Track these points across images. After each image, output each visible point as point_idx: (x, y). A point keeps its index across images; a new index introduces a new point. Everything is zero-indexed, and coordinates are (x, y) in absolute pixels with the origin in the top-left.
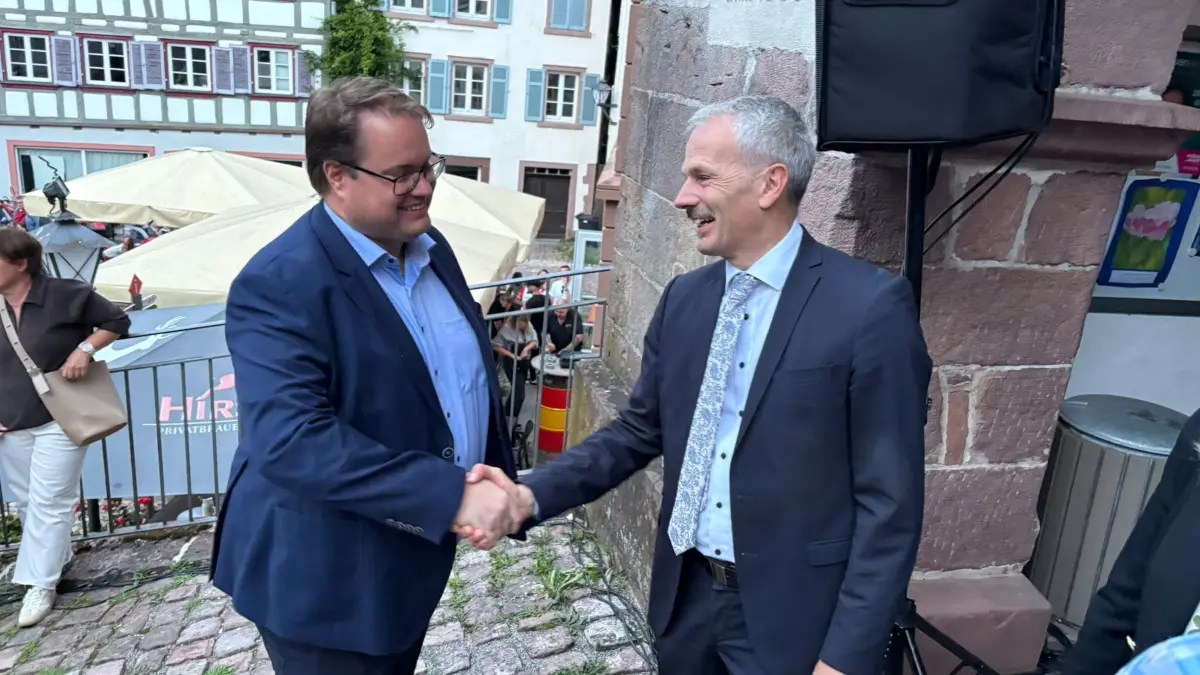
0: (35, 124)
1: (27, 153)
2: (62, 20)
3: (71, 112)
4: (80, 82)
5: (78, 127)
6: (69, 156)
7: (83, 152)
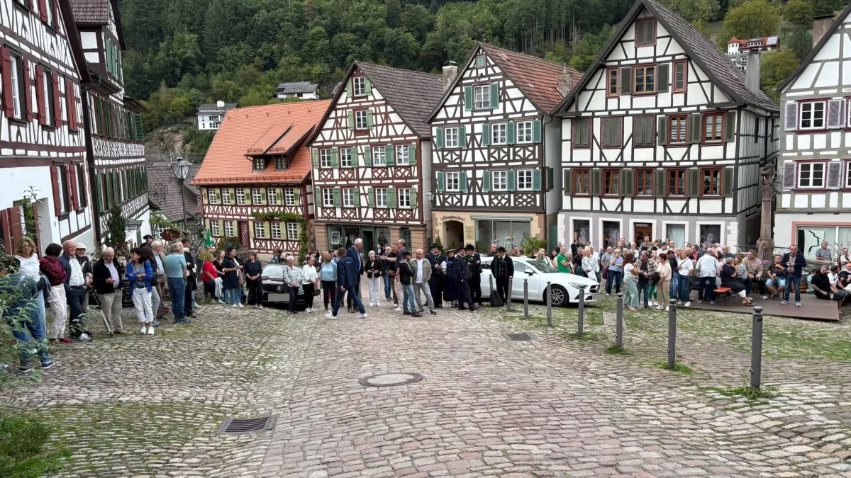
0: (810, 212)
1: (802, 229)
2: (836, 153)
3: (834, 204)
4: (842, 187)
5: (837, 213)
6: (828, 230)
7: (837, 228)
